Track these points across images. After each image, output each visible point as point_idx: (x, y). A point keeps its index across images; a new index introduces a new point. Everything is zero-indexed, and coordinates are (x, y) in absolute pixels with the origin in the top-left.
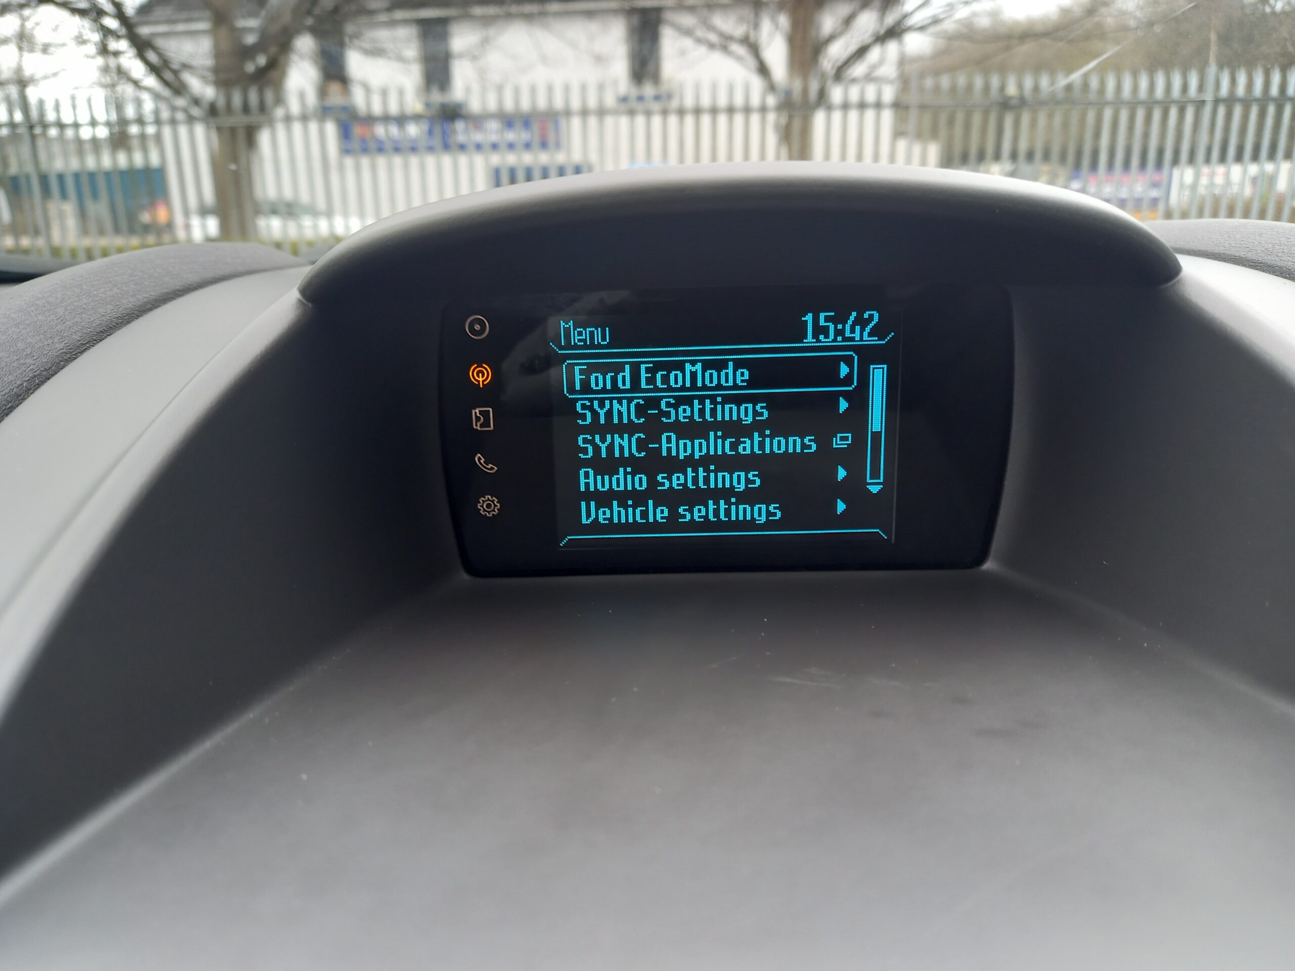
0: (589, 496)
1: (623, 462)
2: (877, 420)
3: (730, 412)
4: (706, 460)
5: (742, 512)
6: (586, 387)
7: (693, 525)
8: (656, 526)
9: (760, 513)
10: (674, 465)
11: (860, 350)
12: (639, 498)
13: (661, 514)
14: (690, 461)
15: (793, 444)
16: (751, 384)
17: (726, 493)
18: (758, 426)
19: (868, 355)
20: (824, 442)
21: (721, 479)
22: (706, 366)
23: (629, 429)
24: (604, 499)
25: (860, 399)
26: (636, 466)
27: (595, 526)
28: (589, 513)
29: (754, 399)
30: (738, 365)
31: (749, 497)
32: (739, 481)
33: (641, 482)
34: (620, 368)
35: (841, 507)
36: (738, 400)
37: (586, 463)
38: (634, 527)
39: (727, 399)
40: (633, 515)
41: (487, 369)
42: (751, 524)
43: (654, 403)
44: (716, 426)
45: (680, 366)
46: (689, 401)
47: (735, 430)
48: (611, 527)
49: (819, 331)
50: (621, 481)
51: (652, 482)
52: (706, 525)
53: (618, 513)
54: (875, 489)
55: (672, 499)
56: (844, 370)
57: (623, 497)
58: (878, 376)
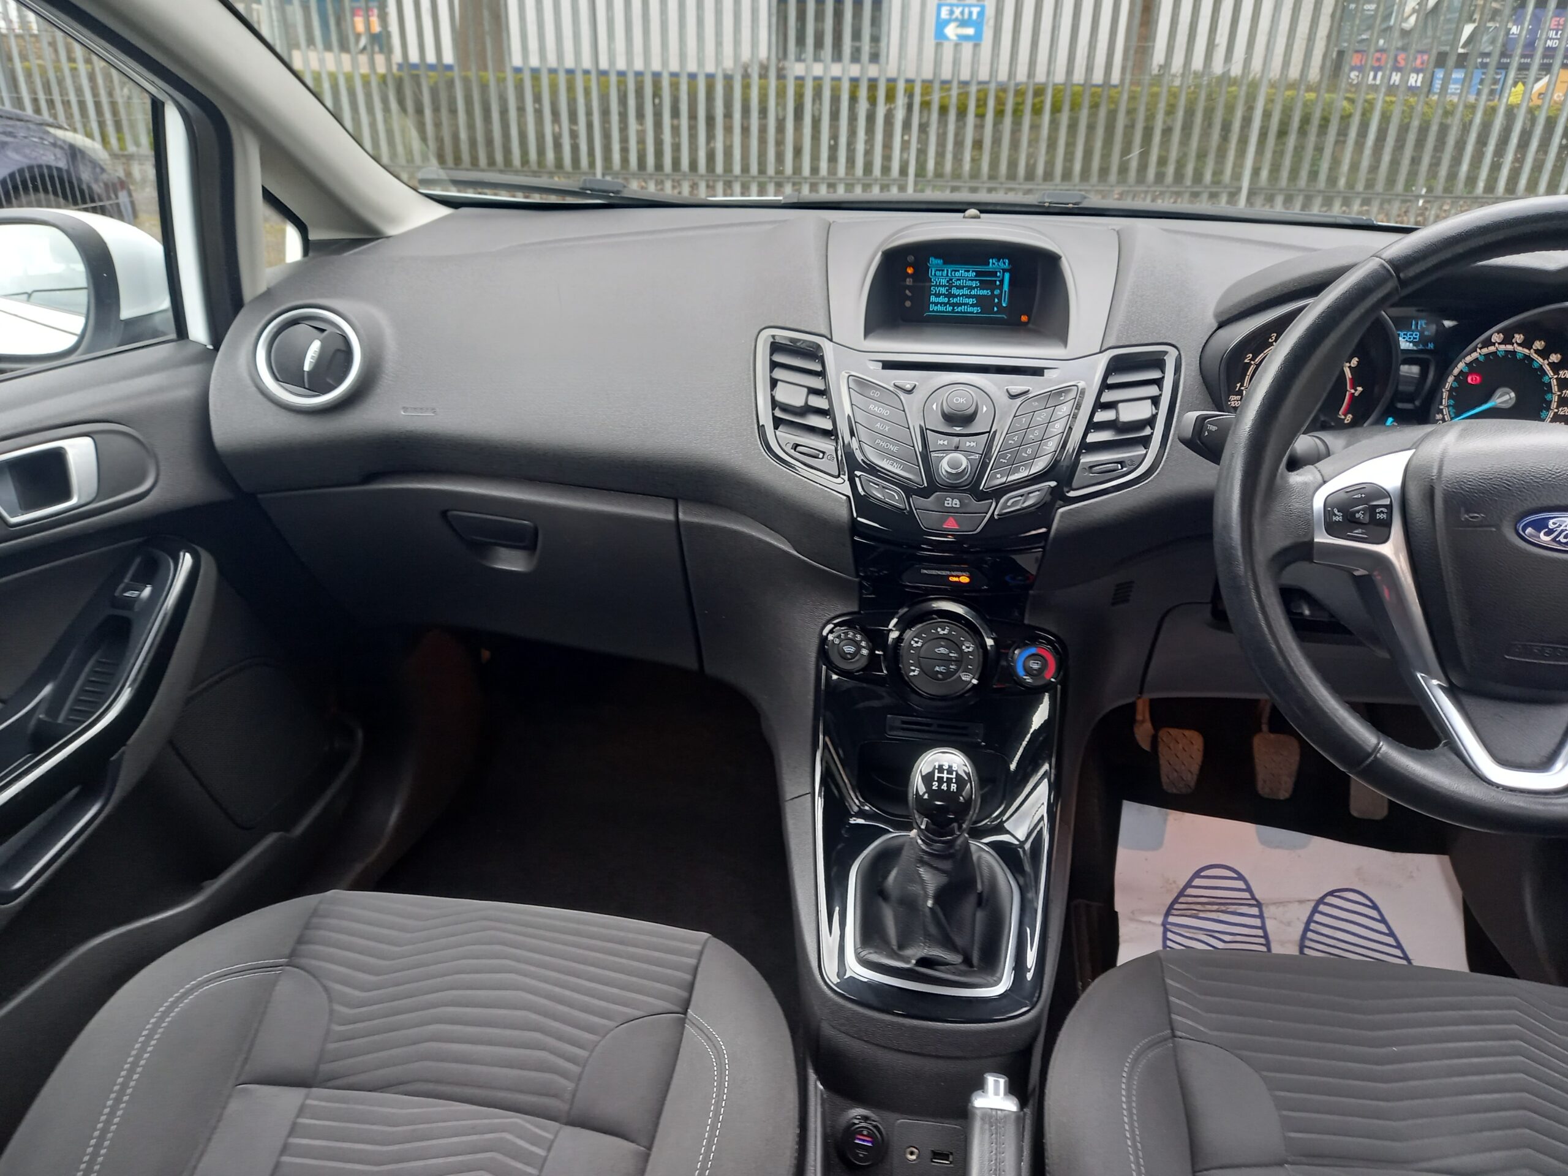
0: (932, 303)
1: (942, 294)
2: (1006, 287)
3: (969, 283)
4: (963, 295)
5: (970, 309)
6: (935, 274)
7: (958, 312)
8: (949, 312)
9: (975, 310)
10: (955, 296)
11: (1002, 269)
12: (945, 304)
13: (950, 309)
14: (959, 295)
15: (985, 292)
16: (976, 276)
17: (965, 304)
18: (976, 287)
19: (1004, 271)
20: (992, 292)
21: (967, 300)
22: (965, 271)
23: (945, 286)
24: (936, 304)
25: (1002, 282)
26: (945, 296)
27: (933, 311)
28: (932, 308)
29: (976, 280)
30: (973, 271)
31: (973, 305)
32: (971, 301)
33: (946, 300)
34: (943, 270)
35: (996, 309)
36: (972, 280)
37: (933, 294)
38: (943, 312)
39: (969, 280)
40: (943, 309)
41: (912, 269)
42: (973, 313)
43: (951, 280)
44: (966, 287)
45: (958, 271)
46: (959, 280)
47: (971, 288)
48: (937, 312)
49: (993, 264)
50: (942, 299)
51: (949, 300)
52: (961, 312)
53: (939, 308)
54: (1004, 305)
55: (954, 305)
56: (998, 274)
57: (941, 304)
58: (1007, 275)
